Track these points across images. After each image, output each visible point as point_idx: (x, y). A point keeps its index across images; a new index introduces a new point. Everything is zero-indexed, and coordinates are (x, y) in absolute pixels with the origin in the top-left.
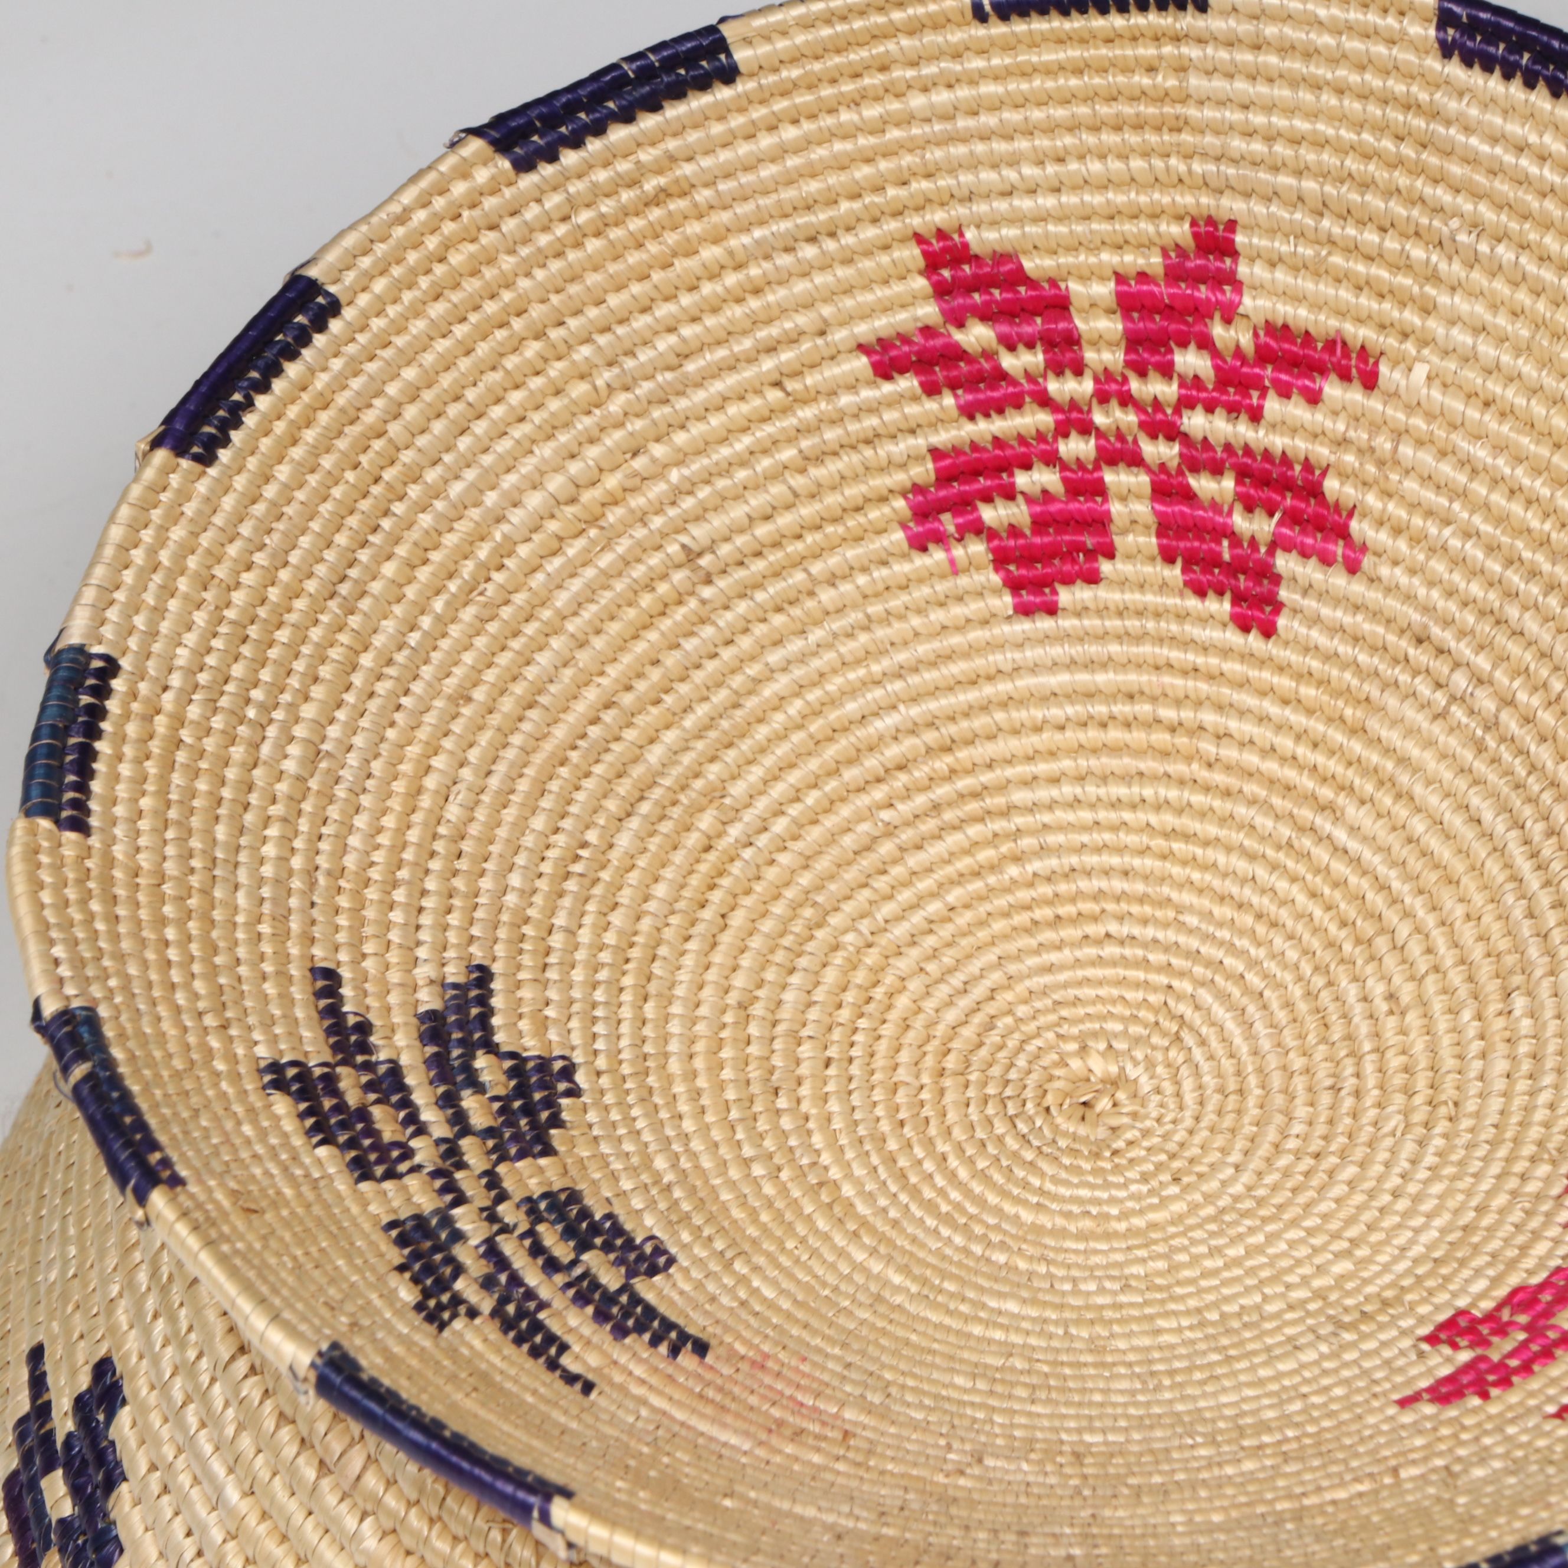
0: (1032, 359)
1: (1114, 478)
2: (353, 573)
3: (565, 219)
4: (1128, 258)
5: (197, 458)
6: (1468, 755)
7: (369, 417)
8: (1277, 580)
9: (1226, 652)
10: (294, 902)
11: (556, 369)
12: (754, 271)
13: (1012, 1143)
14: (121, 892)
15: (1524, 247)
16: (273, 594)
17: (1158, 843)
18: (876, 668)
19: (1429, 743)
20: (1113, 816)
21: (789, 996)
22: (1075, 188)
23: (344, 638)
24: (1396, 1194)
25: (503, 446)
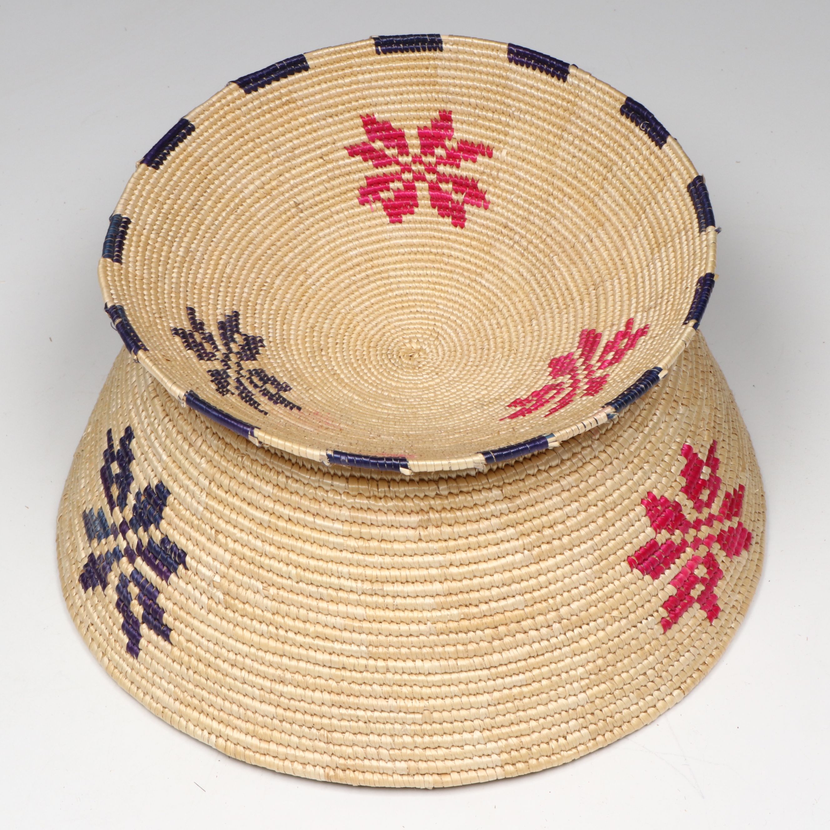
0: (395, 151)
1: (418, 184)
2: (199, 203)
3: (260, 108)
4: (421, 122)
5: (153, 167)
6: (519, 258)
7: (204, 160)
8: (464, 212)
9: (450, 233)
10: (181, 289)
11: (258, 150)
12: (314, 125)
13: (390, 366)
14: (131, 280)
15: (533, 115)
16: (176, 207)
17: (432, 286)
18: (350, 238)
19: (508, 255)
20: (419, 279)
21: (325, 326)
22: (406, 102)
23: (196, 221)
24: (499, 374)
25: (242, 171)
